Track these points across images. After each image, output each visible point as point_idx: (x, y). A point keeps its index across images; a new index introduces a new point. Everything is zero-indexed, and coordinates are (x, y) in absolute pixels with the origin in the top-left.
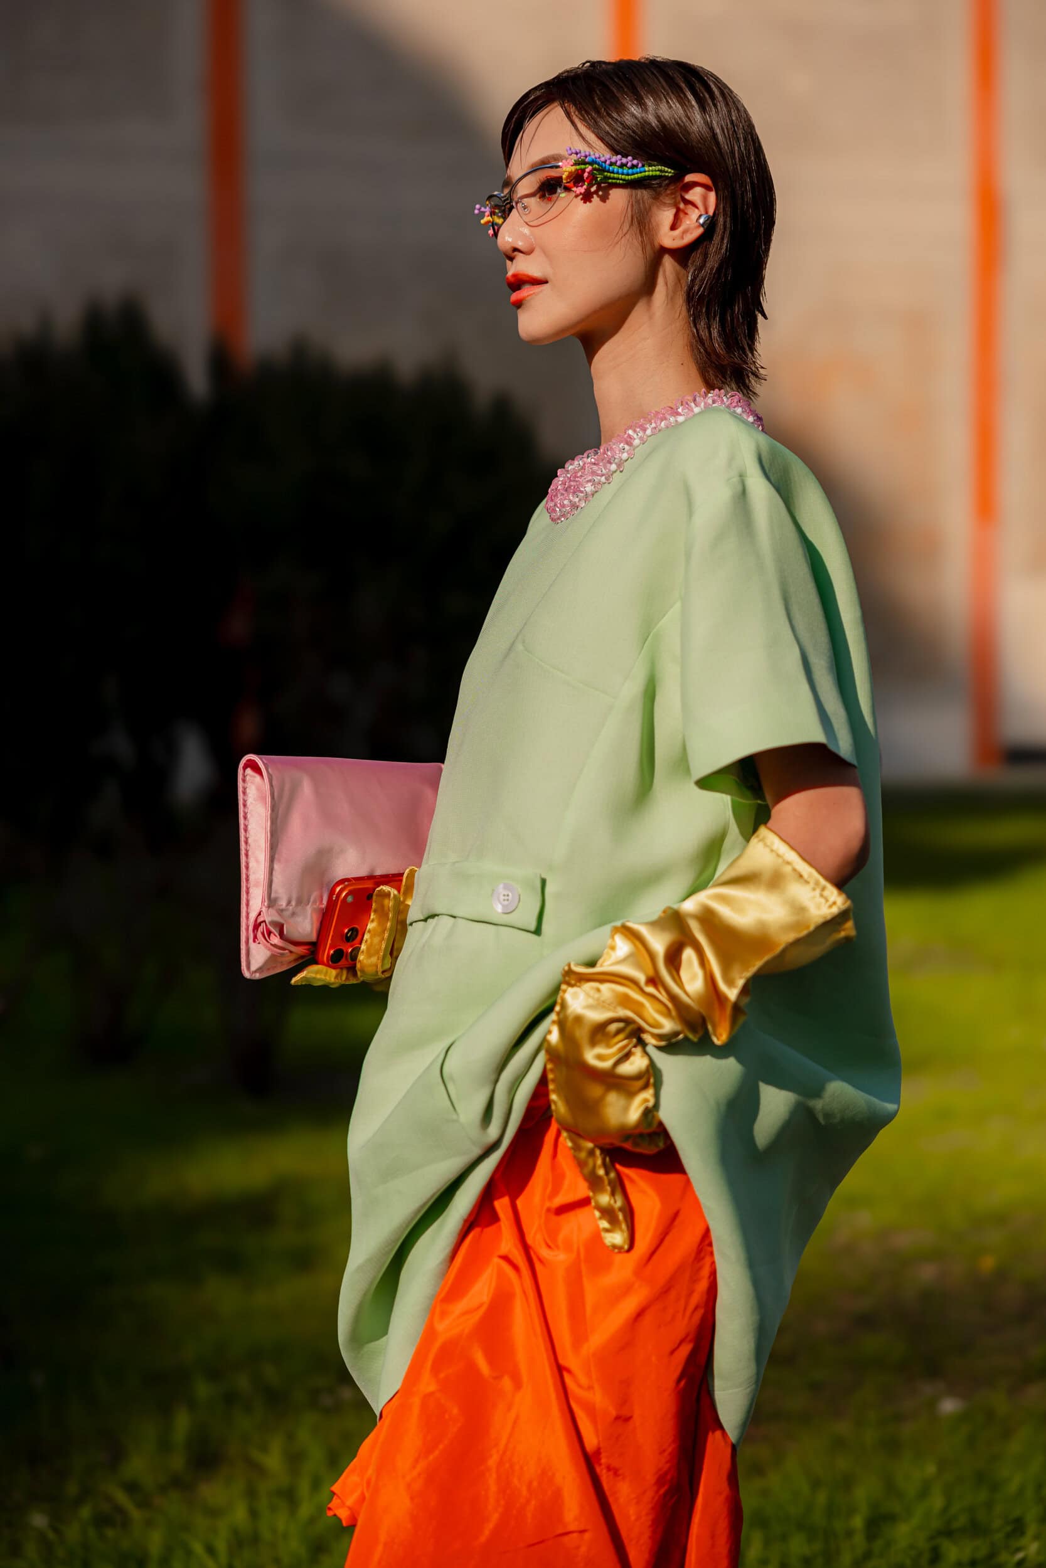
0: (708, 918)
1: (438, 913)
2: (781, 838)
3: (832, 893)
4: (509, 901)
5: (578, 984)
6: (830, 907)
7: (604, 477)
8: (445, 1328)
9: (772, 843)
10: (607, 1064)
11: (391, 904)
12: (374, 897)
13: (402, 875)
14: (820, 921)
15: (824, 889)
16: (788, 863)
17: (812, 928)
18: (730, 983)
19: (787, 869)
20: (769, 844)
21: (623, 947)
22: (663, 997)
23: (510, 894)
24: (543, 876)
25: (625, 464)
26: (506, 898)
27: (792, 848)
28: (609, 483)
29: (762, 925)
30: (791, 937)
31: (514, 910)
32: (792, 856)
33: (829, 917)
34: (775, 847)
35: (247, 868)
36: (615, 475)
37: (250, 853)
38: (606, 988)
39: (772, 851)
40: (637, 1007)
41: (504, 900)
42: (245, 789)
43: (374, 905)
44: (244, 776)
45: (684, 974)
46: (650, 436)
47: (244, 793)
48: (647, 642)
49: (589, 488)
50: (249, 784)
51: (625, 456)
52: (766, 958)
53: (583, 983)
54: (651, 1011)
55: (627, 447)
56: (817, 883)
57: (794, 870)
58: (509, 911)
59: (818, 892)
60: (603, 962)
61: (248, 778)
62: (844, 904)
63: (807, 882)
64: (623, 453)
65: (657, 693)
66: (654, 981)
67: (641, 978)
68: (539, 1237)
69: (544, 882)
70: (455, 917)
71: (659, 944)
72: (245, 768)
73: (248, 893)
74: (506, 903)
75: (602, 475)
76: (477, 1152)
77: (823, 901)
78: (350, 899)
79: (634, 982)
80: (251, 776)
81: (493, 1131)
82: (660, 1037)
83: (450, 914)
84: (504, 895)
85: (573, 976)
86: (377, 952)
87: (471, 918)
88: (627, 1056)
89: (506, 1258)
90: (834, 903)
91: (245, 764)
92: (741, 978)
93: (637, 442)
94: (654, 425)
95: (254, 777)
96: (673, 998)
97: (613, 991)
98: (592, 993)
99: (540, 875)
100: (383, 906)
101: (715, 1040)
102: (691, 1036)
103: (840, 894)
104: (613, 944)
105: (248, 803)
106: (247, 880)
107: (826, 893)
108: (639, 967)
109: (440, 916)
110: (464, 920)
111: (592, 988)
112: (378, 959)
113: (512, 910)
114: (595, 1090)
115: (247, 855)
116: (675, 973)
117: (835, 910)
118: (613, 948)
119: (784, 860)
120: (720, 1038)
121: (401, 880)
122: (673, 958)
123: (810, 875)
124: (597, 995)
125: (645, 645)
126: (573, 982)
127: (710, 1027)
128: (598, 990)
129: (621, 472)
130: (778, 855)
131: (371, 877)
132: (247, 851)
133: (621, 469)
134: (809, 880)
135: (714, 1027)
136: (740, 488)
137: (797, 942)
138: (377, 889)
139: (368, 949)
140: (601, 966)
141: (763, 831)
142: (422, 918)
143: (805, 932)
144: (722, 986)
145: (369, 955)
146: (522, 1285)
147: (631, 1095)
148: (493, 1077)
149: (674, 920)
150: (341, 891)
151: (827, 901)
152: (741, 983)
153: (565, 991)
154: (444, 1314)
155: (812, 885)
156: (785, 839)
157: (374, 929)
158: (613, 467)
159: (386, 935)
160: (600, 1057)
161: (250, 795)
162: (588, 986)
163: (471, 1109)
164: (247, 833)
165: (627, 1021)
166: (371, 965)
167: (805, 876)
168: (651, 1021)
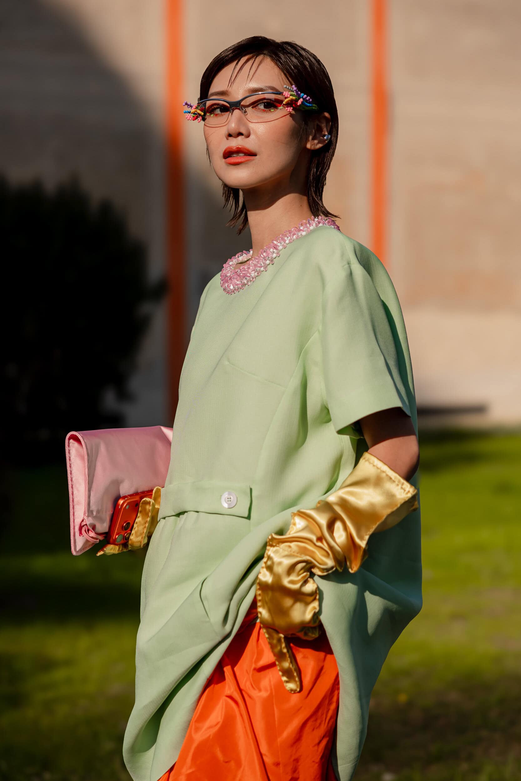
0: (344, 503)
1: (187, 510)
2: (378, 458)
3: (407, 486)
4: (231, 501)
5: (278, 545)
6: (407, 493)
7: (263, 268)
8: (199, 737)
9: (374, 462)
10: (296, 587)
11: (150, 508)
12: (141, 504)
13: (152, 491)
14: (403, 501)
15: (403, 484)
16: (384, 472)
17: (399, 505)
18: (361, 538)
19: (384, 475)
20: (372, 462)
21: (300, 523)
22: (326, 547)
23: (232, 497)
24: (251, 487)
25: (274, 260)
26: (229, 500)
27: (385, 464)
28: (266, 271)
29: (372, 505)
30: (389, 511)
31: (235, 506)
32: (385, 468)
33: (407, 499)
34: (375, 464)
35: (73, 494)
36: (268, 267)
37: (74, 486)
38: (292, 544)
39: (374, 466)
40: (312, 554)
41: (228, 501)
42: (69, 450)
43: (140, 508)
44: (69, 443)
45: (336, 534)
46: (288, 244)
47: (69, 453)
48: (301, 356)
49: (253, 274)
50: (71, 448)
51: (274, 255)
52: (378, 523)
53: (280, 544)
54: (319, 555)
55: (275, 251)
56: (399, 481)
57: (387, 475)
58: (231, 507)
59: (400, 486)
60: (290, 532)
61: (71, 444)
62: (414, 492)
63: (394, 481)
64: (273, 254)
65: (308, 382)
66: (320, 539)
67: (314, 538)
68: (248, 684)
69: (251, 489)
70: (197, 512)
71: (323, 520)
72: (69, 439)
73: (73, 508)
74: (229, 502)
75: (261, 267)
76: (219, 639)
77: (403, 491)
78: (127, 507)
79: (311, 540)
80: (73, 443)
81: (228, 627)
82: (323, 570)
83: (195, 510)
84: (228, 498)
85: (275, 541)
86: (141, 534)
87: (208, 512)
88: (306, 582)
89: (231, 697)
90: (409, 492)
91: (69, 437)
92: (366, 535)
93: (281, 248)
94: (289, 238)
95: (74, 444)
96: (331, 548)
97: (298, 546)
98: (287, 548)
99: (250, 486)
100: (145, 509)
101: (350, 570)
102: (339, 569)
103: (411, 487)
104: (294, 522)
105: (71, 458)
106: (73, 501)
107: (404, 487)
108: (312, 532)
109: (188, 512)
110: (204, 513)
111: (286, 546)
112: (142, 538)
113: (233, 506)
114: (288, 602)
115: (72, 487)
116: (331, 534)
117: (410, 495)
118: (295, 524)
119: (381, 471)
120: (354, 569)
121: (152, 494)
122: (331, 526)
123: (395, 477)
124: (289, 550)
125: (300, 358)
126: (274, 544)
127: (348, 563)
128: (290, 547)
129: (273, 264)
130: (378, 468)
131: (136, 494)
132: (72, 485)
133: (273, 263)
134: (395, 480)
135: (351, 563)
136: (349, 271)
137: (392, 514)
138: (143, 500)
139: (136, 533)
140: (290, 534)
141: (366, 455)
142: (174, 514)
143: (395, 509)
144: (357, 540)
145: (137, 536)
146: (240, 711)
147: (307, 604)
148: (230, 597)
149: (326, 507)
150: (123, 504)
151: (405, 490)
152: (367, 537)
153: (269, 550)
154: (197, 729)
155: (397, 483)
156: (379, 458)
157: (140, 522)
158: (268, 262)
159: (147, 525)
160: (292, 582)
161: (72, 454)
162: (283, 545)
163: (217, 616)
164: (72, 475)
165: (307, 562)
166: (137, 542)
167: (393, 478)
168: (320, 561)
